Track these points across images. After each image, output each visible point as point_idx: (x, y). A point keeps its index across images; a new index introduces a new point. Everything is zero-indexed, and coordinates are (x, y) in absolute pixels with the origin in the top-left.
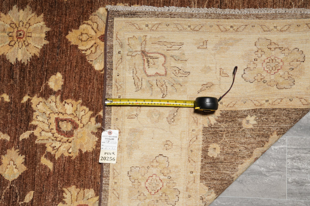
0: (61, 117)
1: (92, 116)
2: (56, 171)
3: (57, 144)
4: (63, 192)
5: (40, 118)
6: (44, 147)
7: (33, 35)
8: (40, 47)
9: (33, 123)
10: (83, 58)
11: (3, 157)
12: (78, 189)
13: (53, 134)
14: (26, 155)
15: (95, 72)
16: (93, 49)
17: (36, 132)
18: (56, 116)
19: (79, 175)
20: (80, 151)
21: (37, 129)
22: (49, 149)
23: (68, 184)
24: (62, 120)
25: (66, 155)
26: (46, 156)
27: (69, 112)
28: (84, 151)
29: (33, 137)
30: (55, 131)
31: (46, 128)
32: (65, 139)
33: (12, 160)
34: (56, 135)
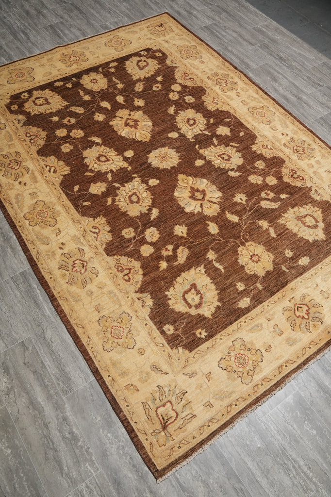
0: (138, 194)
1: (149, 206)
2: (108, 207)
3: (122, 200)
4: (100, 216)
5: (130, 186)
6: (117, 195)
7: (168, 162)
8: (165, 167)
9: (126, 185)
10: (175, 186)
11: (100, 182)
12: (105, 222)
13: (126, 195)
14: (107, 190)
15: (173, 195)
16: (183, 187)
17: (122, 188)
18: (137, 191)
19: (114, 218)
20: (127, 211)
21: (124, 188)
22: (117, 198)
23: (105, 216)
24: (136, 195)
25: (120, 207)
26: (112, 199)
27: (142, 195)
28: (128, 213)
29: (118, 188)
30: (128, 195)
31: (127, 191)
32: (128, 202)
33: (100, 187)
34: (127, 197)
